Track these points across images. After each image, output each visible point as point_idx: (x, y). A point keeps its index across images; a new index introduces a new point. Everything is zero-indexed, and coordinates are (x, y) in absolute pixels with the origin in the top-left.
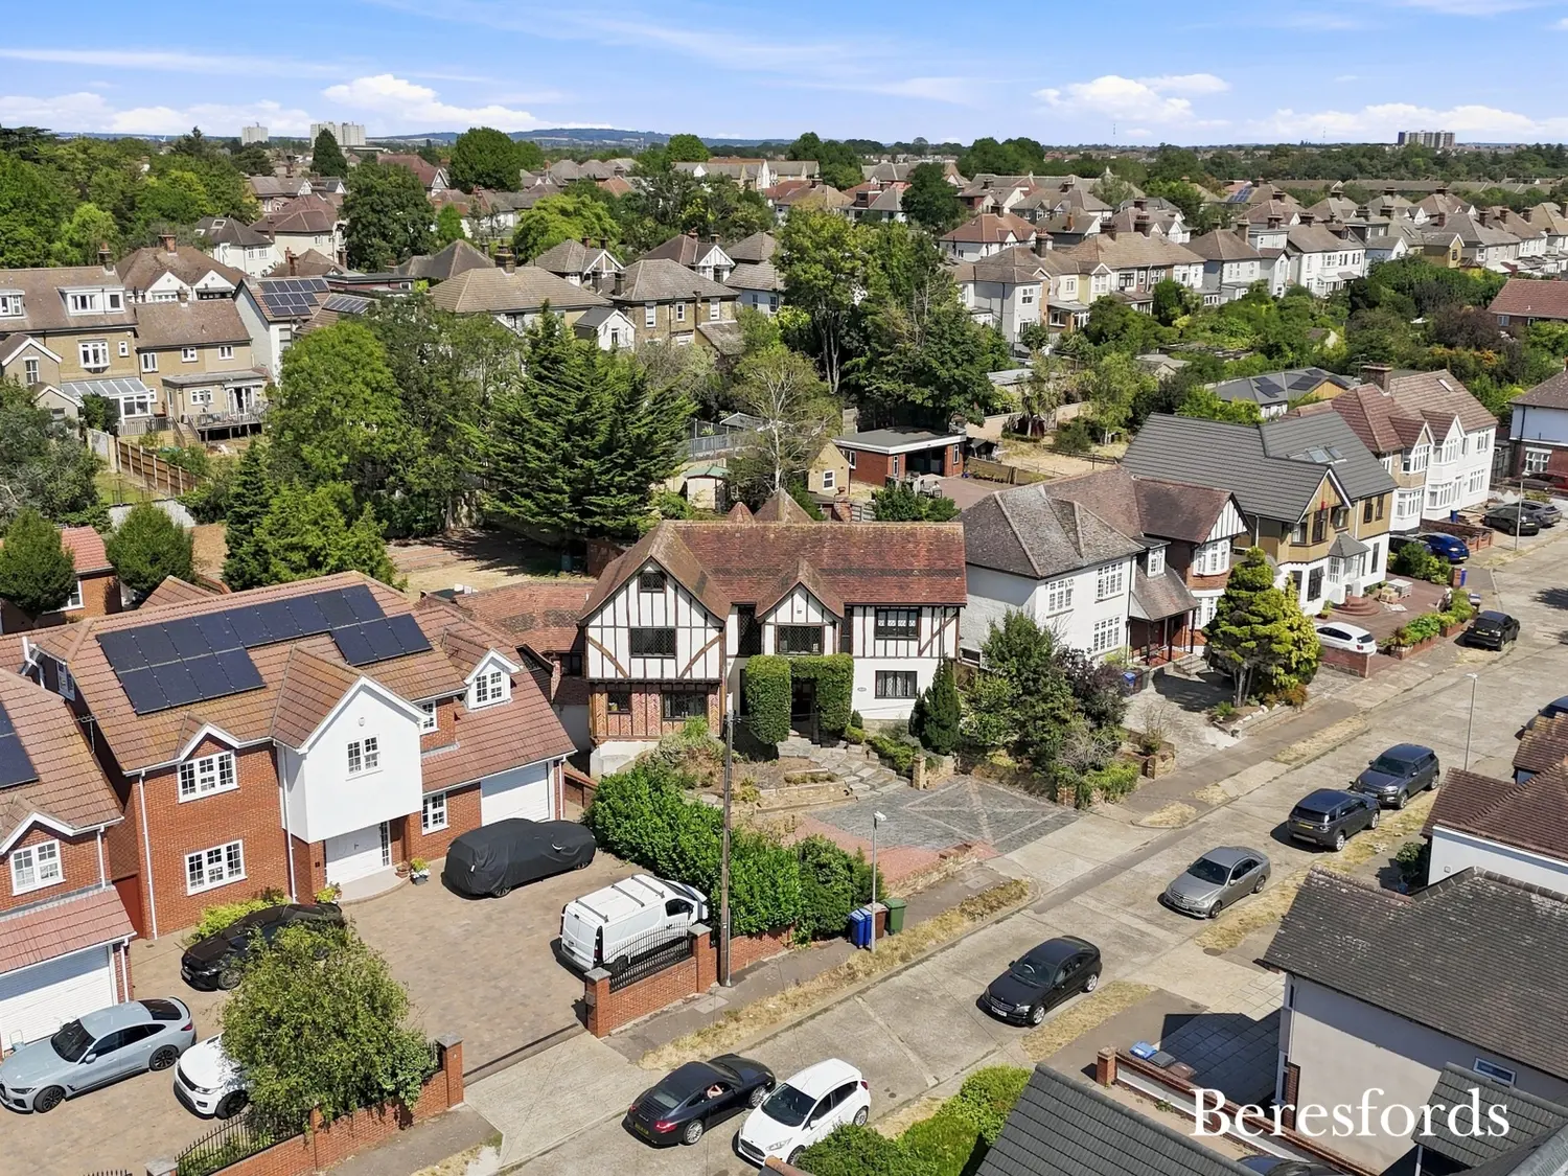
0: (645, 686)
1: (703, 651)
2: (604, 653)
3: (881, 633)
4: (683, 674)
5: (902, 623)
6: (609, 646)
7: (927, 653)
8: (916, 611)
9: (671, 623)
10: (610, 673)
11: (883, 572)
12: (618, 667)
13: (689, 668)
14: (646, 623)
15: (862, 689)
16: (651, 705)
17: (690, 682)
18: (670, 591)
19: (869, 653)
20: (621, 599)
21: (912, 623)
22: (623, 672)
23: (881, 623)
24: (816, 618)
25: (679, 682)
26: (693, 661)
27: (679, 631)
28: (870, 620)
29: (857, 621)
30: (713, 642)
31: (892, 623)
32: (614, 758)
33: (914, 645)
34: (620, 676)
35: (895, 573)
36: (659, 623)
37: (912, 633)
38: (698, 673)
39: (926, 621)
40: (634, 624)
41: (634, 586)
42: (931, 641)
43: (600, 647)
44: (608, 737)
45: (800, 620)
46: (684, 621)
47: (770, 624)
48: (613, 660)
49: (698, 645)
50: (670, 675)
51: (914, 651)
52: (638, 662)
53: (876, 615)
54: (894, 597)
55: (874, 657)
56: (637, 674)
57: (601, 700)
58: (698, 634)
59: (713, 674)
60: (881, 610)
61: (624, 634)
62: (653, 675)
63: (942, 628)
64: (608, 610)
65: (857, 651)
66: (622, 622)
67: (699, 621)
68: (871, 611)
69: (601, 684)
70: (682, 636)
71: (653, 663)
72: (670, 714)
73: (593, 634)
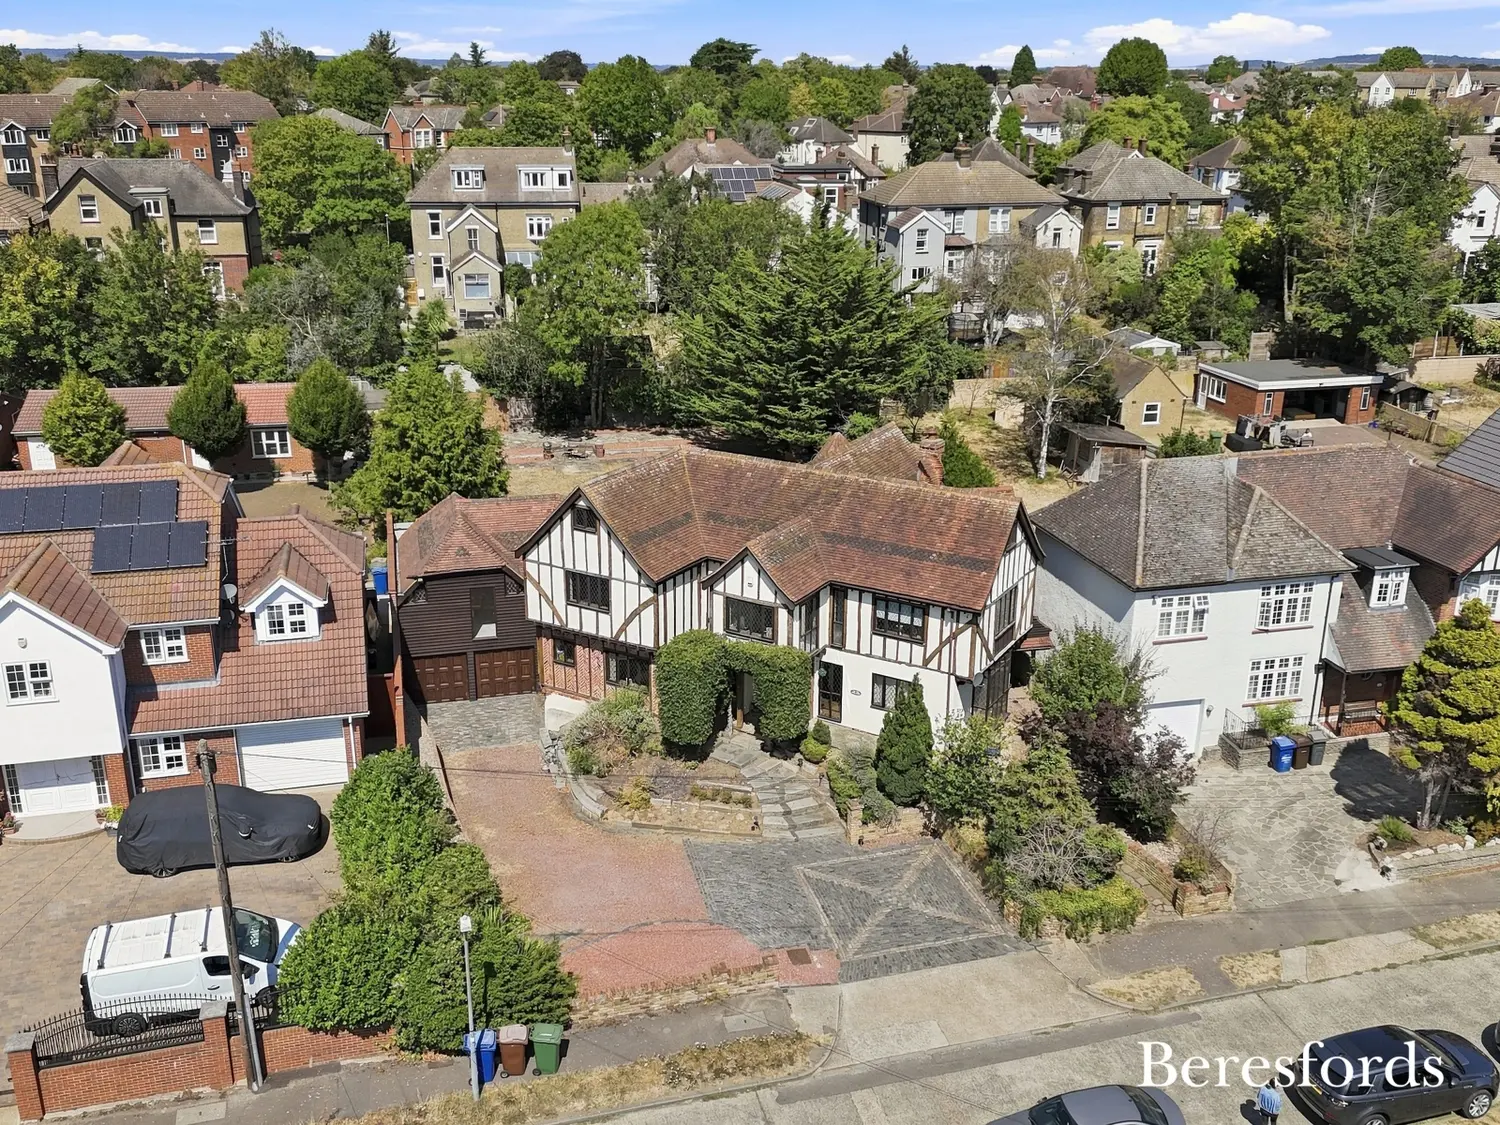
0: (591, 641)
1: (636, 613)
2: (542, 594)
3: (881, 627)
4: (618, 634)
5: (906, 619)
6: (545, 585)
7: (933, 664)
8: (923, 608)
9: (605, 573)
10: (547, 619)
11: (895, 549)
12: (555, 613)
13: (623, 629)
14: (581, 568)
15: (855, 693)
16: (594, 663)
17: (624, 644)
18: (604, 535)
19: (865, 649)
20: (556, 533)
21: (918, 622)
22: (560, 620)
23: (881, 614)
24: (767, 596)
25: (615, 642)
26: (628, 622)
27: (614, 584)
28: (867, 608)
29: (851, 605)
30: (646, 605)
31: (893, 617)
32: (559, 714)
33: (918, 650)
34: (557, 623)
35: (906, 552)
36: (593, 570)
37: (917, 635)
38: (632, 637)
39: (934, 623)
40: (569, 566)
41: (568, 520)
42: (939, 651)
43: (537, 585)
44: (554, 688)
45: (750, 595)
46: (617, 573)
47: (718, 593)
48: (550, 603)
49: (633, 606)
50: (605, 633)
51: (918, 660)
52: (573, 611)
53: (874, 604)
54: (895, 585)
55: (869, 655)
56: (573, 625)
57: (546, 646)
58: (633, 589)
59: (648, 642)
60: (880, 599)
61: (559, 575)
62: (589, 628)
63: (954, 636)
64: (544, 544)
65: (851, 644)
66: (557, 561)
67: (633, 575)
68: (868, 597)
69: (541, 629)
70: (616, 590)
71: (589, 615)
72: (613, 676)
73: (531, 568)
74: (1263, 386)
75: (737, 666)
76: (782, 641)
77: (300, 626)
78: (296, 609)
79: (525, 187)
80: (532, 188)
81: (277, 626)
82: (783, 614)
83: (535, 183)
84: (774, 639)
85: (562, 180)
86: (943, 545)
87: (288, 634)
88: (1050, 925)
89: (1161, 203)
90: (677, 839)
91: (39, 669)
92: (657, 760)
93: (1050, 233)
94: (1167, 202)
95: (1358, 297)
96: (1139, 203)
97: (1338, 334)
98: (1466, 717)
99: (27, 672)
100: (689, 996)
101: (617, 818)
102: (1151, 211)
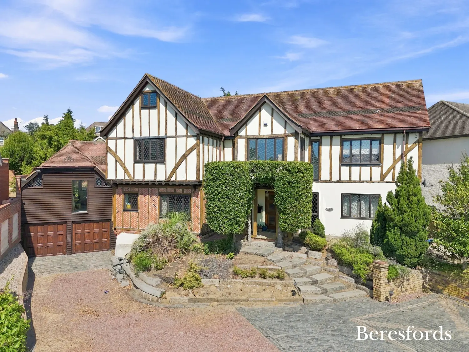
0: (150, 188)
1: (184, 157)
2: (117, 160)
3: (345, 161)
4: (171, 176)
5: (365, 151)
6: (120, 154)
7: (389, 177)
8: (379, 138)
9: (162, 134)
10: (121, 176)
11: (350, 112)
12: (126, 171)
13: (174, 172)
14: (145, 134)
15: (329, 210)
16: (152, 205)
17: (175, 184)
18: (162, 107)
19: (335, 177)
20: (129, 115)
21: (375, 151)
22: (129, 175)
23: (346, 152)
25: (168, 184)
26: (177, 166)
27: (168, 140)
28: (336, 149)
29: (324, 150)
30: (192, 149)
31: (355, 151)
32: (125, 246)
33: (376, 171)
34: (127, 178)
35: (359, 112)
36: (154, 134)
37: (375, 160)
38: (180, 176)
39: (388, 149)
40: (137, 135)
41: (137, 104)
42: (393, 167)
43: (114, 154)
44: (122, 230)
45: (266, 132)
46: (171, 132)
47: (241, 137)
48: (123, 165)
49: (181, 152)
50: (161, 177)
51: (377, 177)
52: (139, 166)
53: (342, 145)
54: (359, 126)
55: (340, 181)
56: (138, 177)
57: (119, 200)
59: (192, 177)
60: (346, 140)
61: (130, 144)
62: (150, 177)
63: (405, 154)
64: (120, 126)
65: (325, 175)
66: (129, 134)
67: (182, 130)
68: (336, 140)
69: (117, 185)
70: (170, 144)
71: (150, 167)
72: (164, 212)
73: (111, 144)
86: (382, 106)
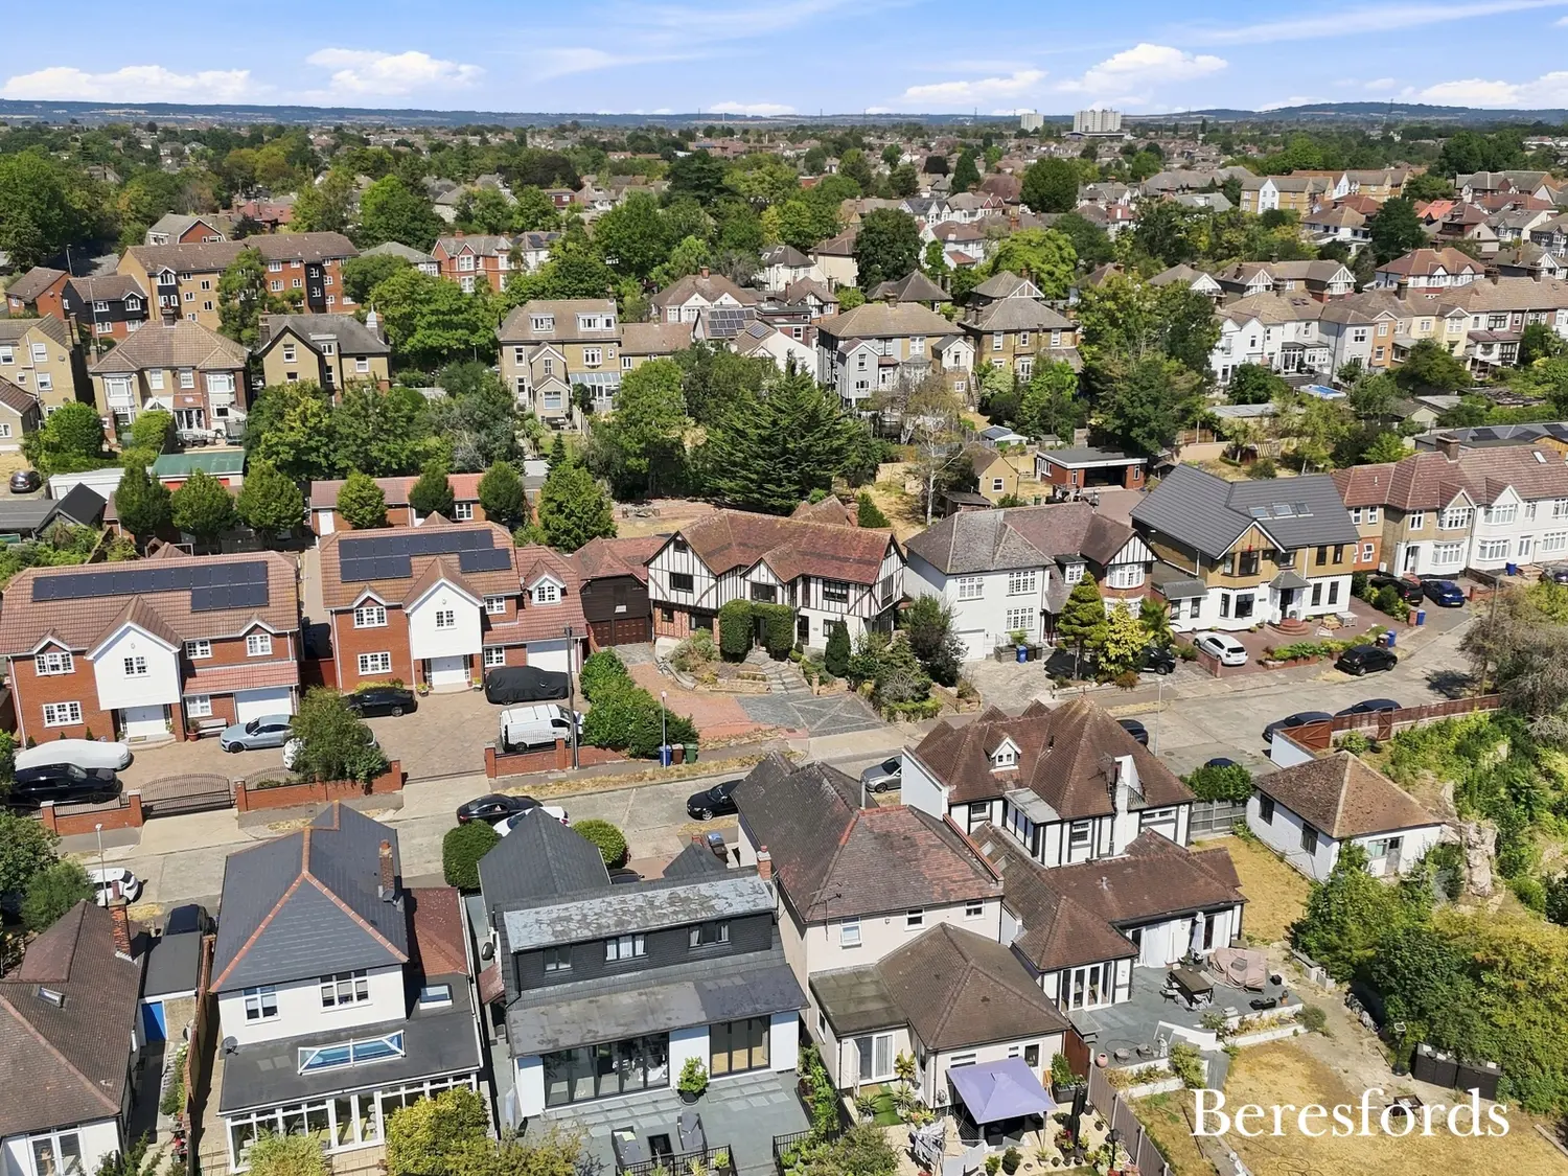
0: (682, 608)
1: (707, 592)
2: (657, 584)
3: (827, 596)
4: (697, 603)
5: (839, 591)
6: (659, 580)
7: (852, 612)
8: (846, 585)
9: (691, 573)
10: (660, 598)
11: (833, 557)
12: (664, 594)
13: (700, 600)
14: (678, 570)
15: (815, 629)
16: (684, 619)
17: (700, 608)
18: (690, 553)
19: (819, 607)
20: (665, 553)
21: (844, 592)
22: (666, 598)
23: (827, 589)
24: (772, 581)
25: (695, 608)
26: (702, 597)
27: (695, 577)
28: (820, 587)
29: (813, 586)
30: (712, 587)
31: (832, 590)
32: (664, 647)
33: (844, 606)
35: (838, 559)
36: (685, 571)
37: (844, 598)
38: (704, 604)
39: (852, 592)
40: (672, 570)
41: (672, 547)
42: (855, 605)
43: (654, 581)
44: (661, 635)
45: (764, 580)
46: (697, 572)
47: (747, 580)
48: (662, 589)
49: (705, 587)
50: (690, 603)
51: (845, 611)
52: (674, 593)
53: (824, 584)
54: (832, 574)
55: (822, 610)
56: (674, 600)
57: (658, 612)
58: (705, 580)
59: (713, 606)
60: (827, 582)
61: (667, 575)
62: (682, 601)
63: (861, 598)
64: (658, 559)
65: (813, 605)
66: (665, 567)
67: (705, 572)
68: (820, 581)
69: (657, 603)
70: (696, 580)
71: (682, 594)
72: (693, 626)
73: (651, 572)
74: (1070, 466)
75: (758, 614)
76: (779, 602)
77: (552, 597)
78: (551, 589)
79: (582, 328)
80: (588, 329)
81: (542, 597)
82: (779, 589)
83: (590, 325)
84: (776, 602)
85: (608, 323)
86: (855, 555)
87: (547, 601)
88: (899, 715)
89: (1032, 331)
90: (732, 695)
91: (450, 614)
92: (719, 664)
93: (953, 355)
94: (1036, 331)
95: (1128, 410)
96: (1017, 332)
97: (1119, 432)
98: (1083, 624)
99: (445, 615)
100: (746, 740)
101: (700, 688)
102: (1025, 337)
